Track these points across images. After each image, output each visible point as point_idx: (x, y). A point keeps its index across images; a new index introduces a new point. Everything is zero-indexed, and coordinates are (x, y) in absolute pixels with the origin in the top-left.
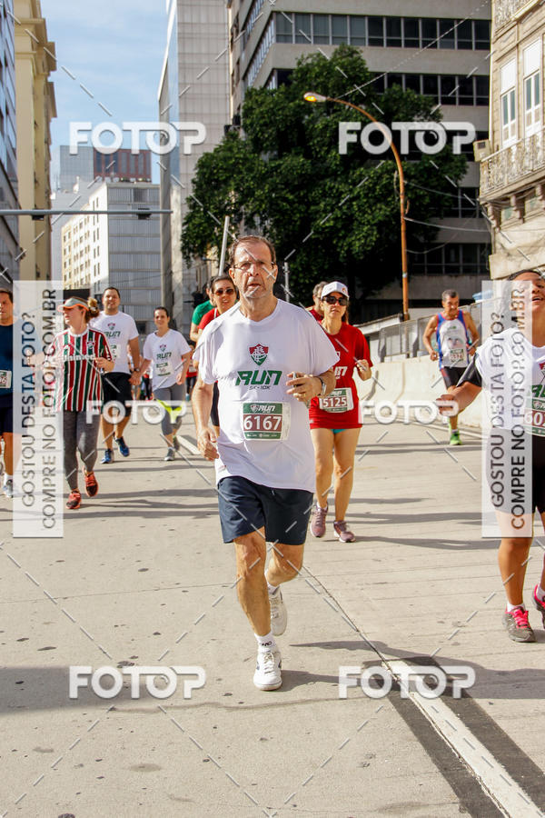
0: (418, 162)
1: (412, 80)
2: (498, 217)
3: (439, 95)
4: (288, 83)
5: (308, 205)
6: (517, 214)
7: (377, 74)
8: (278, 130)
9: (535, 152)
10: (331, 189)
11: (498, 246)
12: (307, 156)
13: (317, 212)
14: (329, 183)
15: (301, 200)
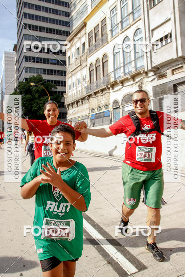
0: (53, 97)
1: (52, 81)
2: (68, 108)
3: (57, 84)
4: (27, 81)
5: (32, 105)
6: (72, 107)
7: (45, 80)
8: (25, 90)
9: (75, 96)
10: (36, 101)
11: (68, 113)
12: (31, 95)
13: (33, 106)
14: (36, 100)
15: (30, 104)
